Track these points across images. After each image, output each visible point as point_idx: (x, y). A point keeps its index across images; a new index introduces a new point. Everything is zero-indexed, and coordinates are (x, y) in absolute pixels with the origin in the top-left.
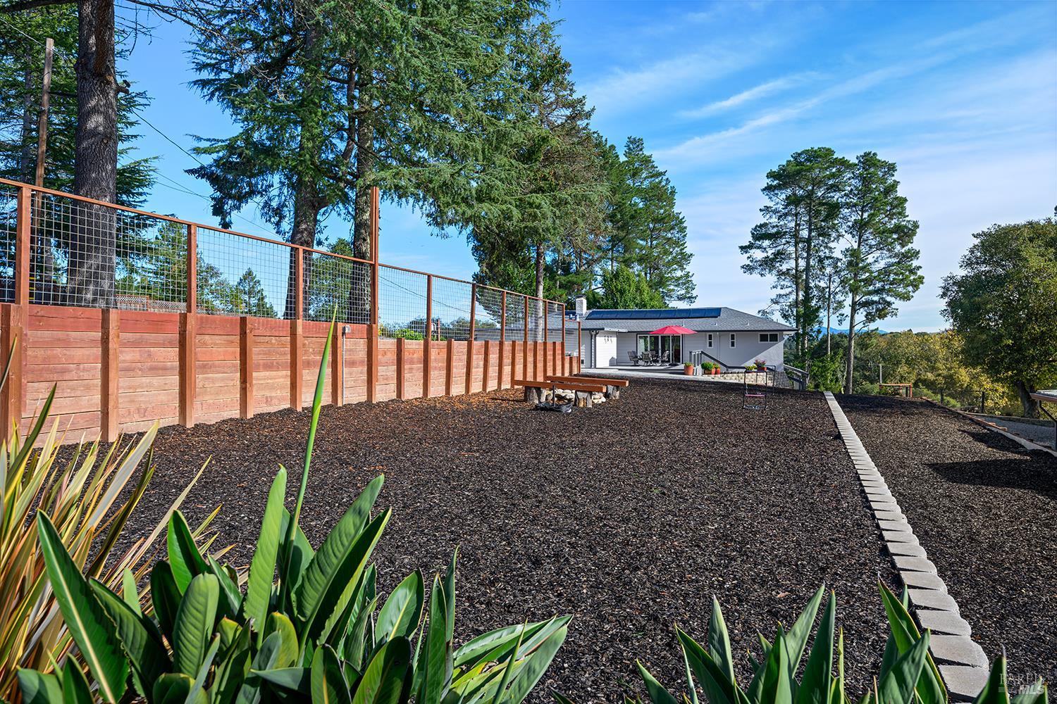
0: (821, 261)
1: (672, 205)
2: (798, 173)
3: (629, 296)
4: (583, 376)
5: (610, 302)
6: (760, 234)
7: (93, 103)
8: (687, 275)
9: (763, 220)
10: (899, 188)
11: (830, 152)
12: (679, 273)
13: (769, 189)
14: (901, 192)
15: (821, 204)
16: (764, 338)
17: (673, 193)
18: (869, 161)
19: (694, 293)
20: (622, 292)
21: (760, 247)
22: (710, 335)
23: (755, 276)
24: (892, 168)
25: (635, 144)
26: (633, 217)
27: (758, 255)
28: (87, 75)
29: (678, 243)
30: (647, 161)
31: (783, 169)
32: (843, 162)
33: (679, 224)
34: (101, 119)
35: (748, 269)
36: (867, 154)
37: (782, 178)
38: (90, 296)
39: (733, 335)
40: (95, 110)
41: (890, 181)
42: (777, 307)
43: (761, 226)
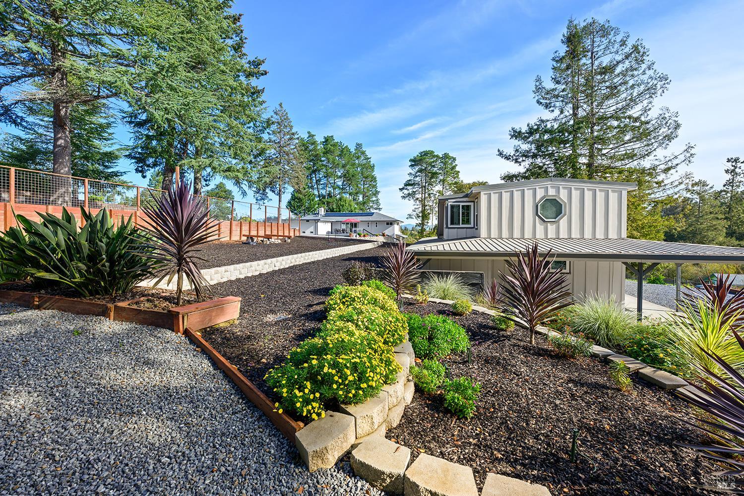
0: (429, 195)
1: (373, 170)
2: (421, 160)
3: (345, 208)
4: (301, 237)
5: (338, 210)
6: (408, 184)
7: (60, 135)
8: (377, 200)
9: (409, 179)
10: (457, 167)
11: (433, 152)
12: (374, 199)
13: (412, 166)
14: (457, 169)
15: (430, 173)
16: (387, 224)
17: (374, 166)
18: (446, 156)
19: (380, 207)
20: (343, 206)
21: (406, 189)
22: (368, 222)
23: (407, 200)
24: (454, 159)
25: (359, 146)
26: (353, 176)
27: (406, 192)
28: (57, 126)
29: (375, 186)
30: (363, 153)
31: (415, 158)
32: (437, 156)
33: (374, 179)
34: (63, 141)
35: (404, 197)
36: (445, 154)
37: (415, 162)
38: (60, 202)
39: (377, 223)
40: (60, 138)
41: (454, 164)
42: (415, 213)
43: (409, 180)
